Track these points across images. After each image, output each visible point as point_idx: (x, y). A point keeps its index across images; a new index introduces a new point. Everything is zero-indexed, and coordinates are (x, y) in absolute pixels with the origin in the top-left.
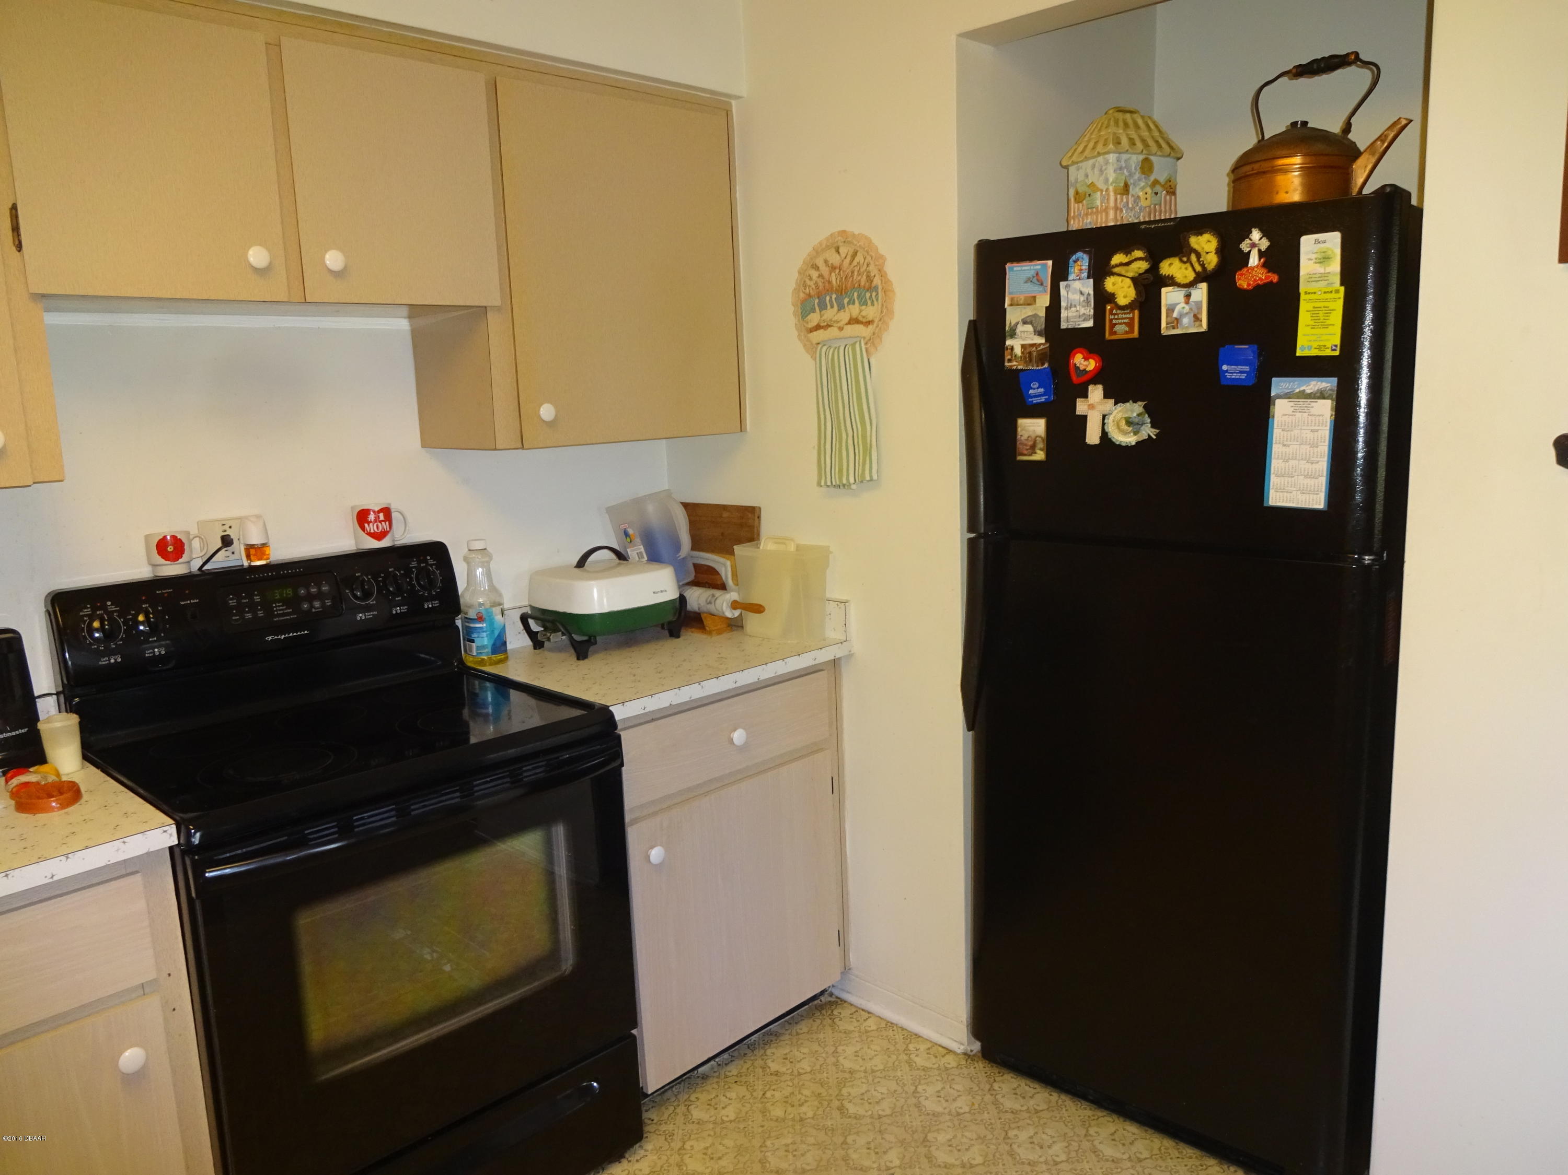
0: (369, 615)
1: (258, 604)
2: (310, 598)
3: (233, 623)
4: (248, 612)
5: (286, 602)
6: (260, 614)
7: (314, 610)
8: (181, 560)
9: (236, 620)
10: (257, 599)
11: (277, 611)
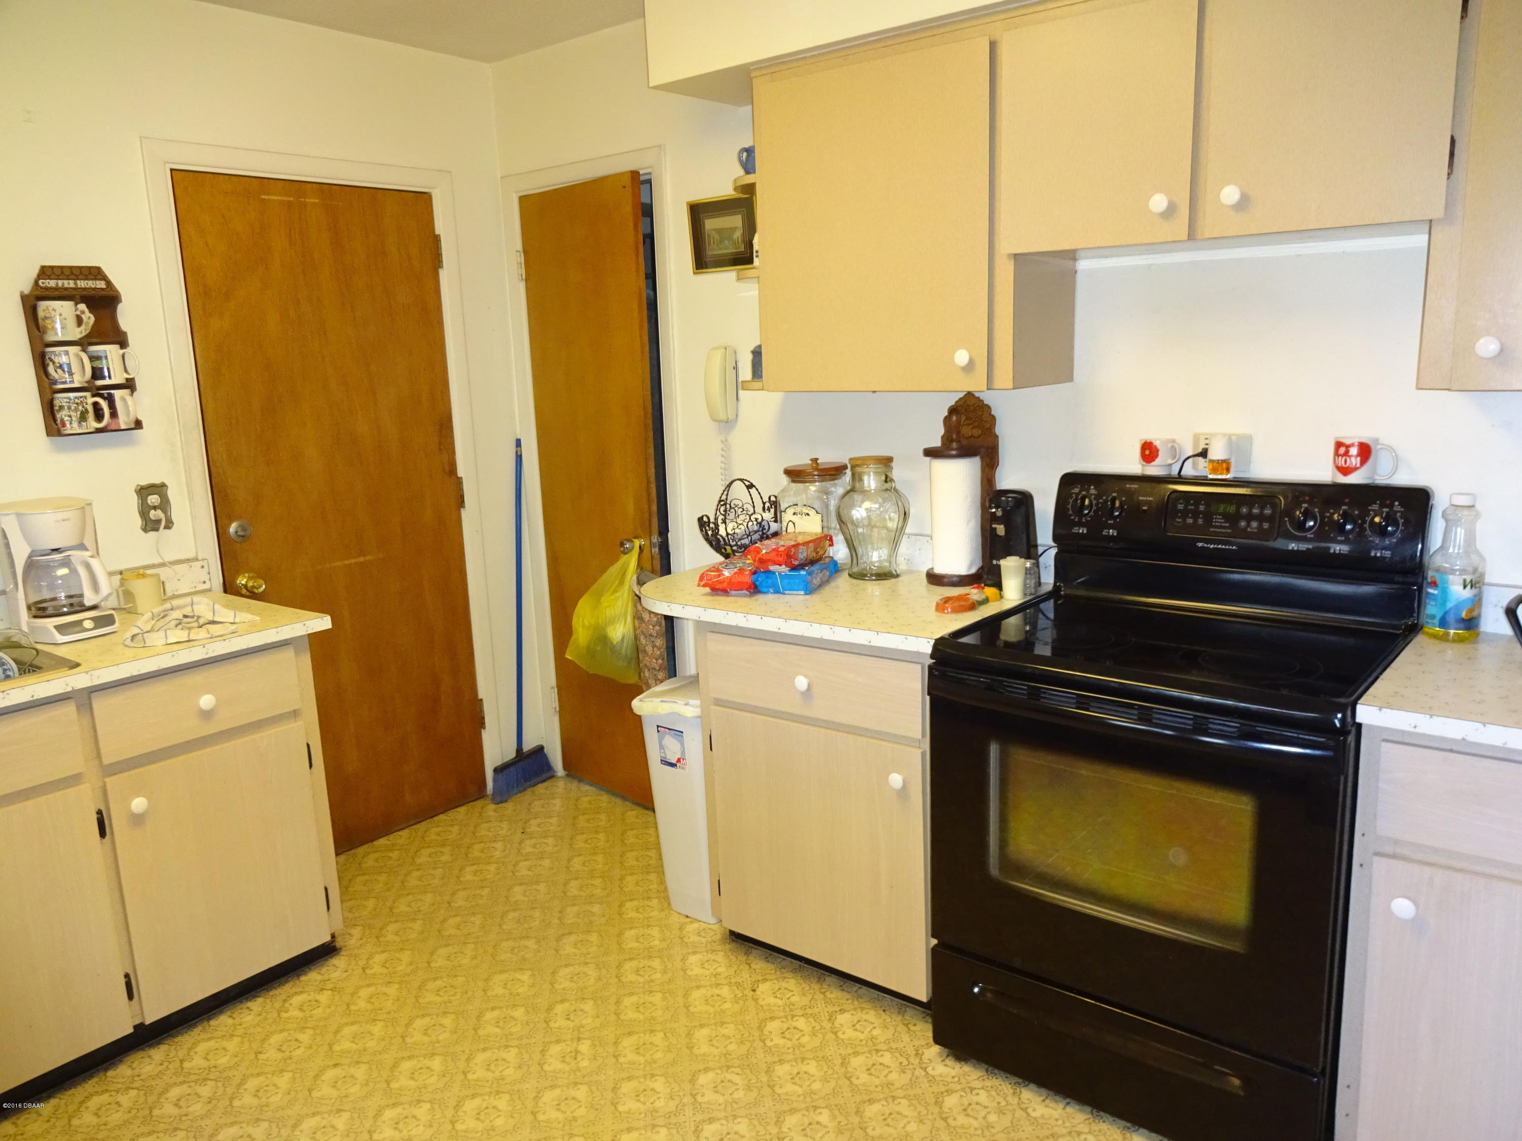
0: (1303, 546)
1: (1201, 512)
2: (1250, 518)
3: (1176, 524)
4: (1190, 518)
5: (1226, 516)
6: (1200, 521)
7: (1249, 529)
8: (1153, 463)
9: (1178, 522)
10: (1202, 508)
11: (1215, 522)
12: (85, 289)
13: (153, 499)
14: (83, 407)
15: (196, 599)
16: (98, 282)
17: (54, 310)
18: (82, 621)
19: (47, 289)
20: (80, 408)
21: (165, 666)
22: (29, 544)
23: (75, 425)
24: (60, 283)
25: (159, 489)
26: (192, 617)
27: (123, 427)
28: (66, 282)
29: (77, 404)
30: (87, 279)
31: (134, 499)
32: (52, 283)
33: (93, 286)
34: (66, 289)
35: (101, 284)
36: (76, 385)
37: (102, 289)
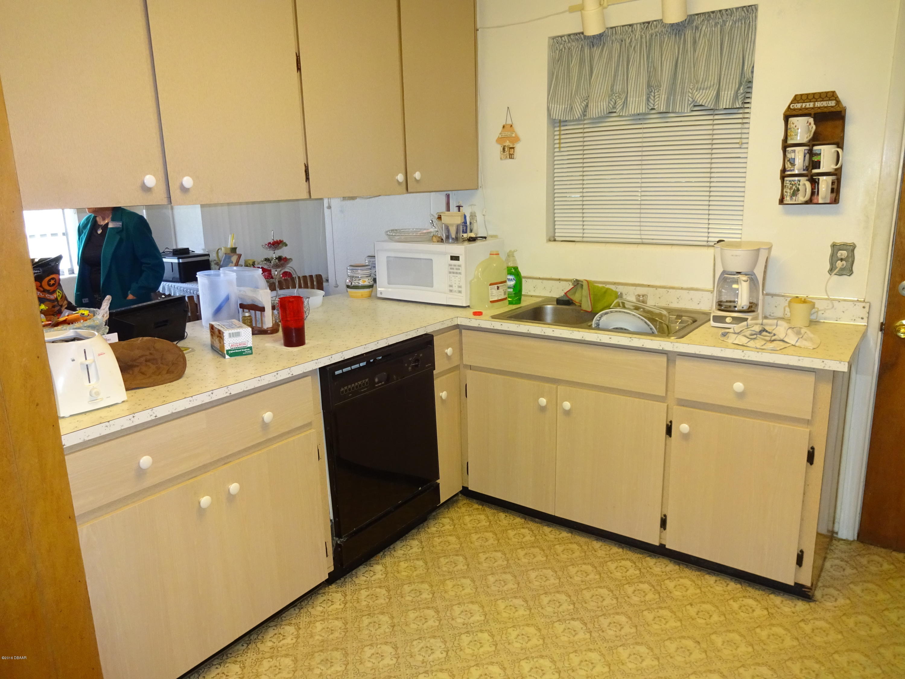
12: (819, 108)
13: (843, 254)
14: (796, 187)
15: (780, 322)
16: (830, 102)
17: (793, 124)
18: (726, 317)
19: (794, 110)
20: (794, 187)
21: (715, 355)
22: (723, 267)
23: (788, 198)
24: (804, 105)
25: (851, 248)
26: (769, 333)
27: (820, 201)
28: (808, 104)
29: (793, 185)
30: (823, 101)
31: (829, 251)
32: (799, 106)
33: (826, 105)
34: (807, 109)
35: (832, 103)
36: (796, 172)
37: (832, 107)
